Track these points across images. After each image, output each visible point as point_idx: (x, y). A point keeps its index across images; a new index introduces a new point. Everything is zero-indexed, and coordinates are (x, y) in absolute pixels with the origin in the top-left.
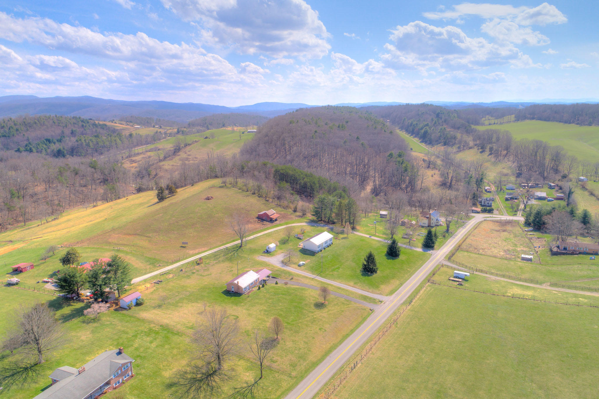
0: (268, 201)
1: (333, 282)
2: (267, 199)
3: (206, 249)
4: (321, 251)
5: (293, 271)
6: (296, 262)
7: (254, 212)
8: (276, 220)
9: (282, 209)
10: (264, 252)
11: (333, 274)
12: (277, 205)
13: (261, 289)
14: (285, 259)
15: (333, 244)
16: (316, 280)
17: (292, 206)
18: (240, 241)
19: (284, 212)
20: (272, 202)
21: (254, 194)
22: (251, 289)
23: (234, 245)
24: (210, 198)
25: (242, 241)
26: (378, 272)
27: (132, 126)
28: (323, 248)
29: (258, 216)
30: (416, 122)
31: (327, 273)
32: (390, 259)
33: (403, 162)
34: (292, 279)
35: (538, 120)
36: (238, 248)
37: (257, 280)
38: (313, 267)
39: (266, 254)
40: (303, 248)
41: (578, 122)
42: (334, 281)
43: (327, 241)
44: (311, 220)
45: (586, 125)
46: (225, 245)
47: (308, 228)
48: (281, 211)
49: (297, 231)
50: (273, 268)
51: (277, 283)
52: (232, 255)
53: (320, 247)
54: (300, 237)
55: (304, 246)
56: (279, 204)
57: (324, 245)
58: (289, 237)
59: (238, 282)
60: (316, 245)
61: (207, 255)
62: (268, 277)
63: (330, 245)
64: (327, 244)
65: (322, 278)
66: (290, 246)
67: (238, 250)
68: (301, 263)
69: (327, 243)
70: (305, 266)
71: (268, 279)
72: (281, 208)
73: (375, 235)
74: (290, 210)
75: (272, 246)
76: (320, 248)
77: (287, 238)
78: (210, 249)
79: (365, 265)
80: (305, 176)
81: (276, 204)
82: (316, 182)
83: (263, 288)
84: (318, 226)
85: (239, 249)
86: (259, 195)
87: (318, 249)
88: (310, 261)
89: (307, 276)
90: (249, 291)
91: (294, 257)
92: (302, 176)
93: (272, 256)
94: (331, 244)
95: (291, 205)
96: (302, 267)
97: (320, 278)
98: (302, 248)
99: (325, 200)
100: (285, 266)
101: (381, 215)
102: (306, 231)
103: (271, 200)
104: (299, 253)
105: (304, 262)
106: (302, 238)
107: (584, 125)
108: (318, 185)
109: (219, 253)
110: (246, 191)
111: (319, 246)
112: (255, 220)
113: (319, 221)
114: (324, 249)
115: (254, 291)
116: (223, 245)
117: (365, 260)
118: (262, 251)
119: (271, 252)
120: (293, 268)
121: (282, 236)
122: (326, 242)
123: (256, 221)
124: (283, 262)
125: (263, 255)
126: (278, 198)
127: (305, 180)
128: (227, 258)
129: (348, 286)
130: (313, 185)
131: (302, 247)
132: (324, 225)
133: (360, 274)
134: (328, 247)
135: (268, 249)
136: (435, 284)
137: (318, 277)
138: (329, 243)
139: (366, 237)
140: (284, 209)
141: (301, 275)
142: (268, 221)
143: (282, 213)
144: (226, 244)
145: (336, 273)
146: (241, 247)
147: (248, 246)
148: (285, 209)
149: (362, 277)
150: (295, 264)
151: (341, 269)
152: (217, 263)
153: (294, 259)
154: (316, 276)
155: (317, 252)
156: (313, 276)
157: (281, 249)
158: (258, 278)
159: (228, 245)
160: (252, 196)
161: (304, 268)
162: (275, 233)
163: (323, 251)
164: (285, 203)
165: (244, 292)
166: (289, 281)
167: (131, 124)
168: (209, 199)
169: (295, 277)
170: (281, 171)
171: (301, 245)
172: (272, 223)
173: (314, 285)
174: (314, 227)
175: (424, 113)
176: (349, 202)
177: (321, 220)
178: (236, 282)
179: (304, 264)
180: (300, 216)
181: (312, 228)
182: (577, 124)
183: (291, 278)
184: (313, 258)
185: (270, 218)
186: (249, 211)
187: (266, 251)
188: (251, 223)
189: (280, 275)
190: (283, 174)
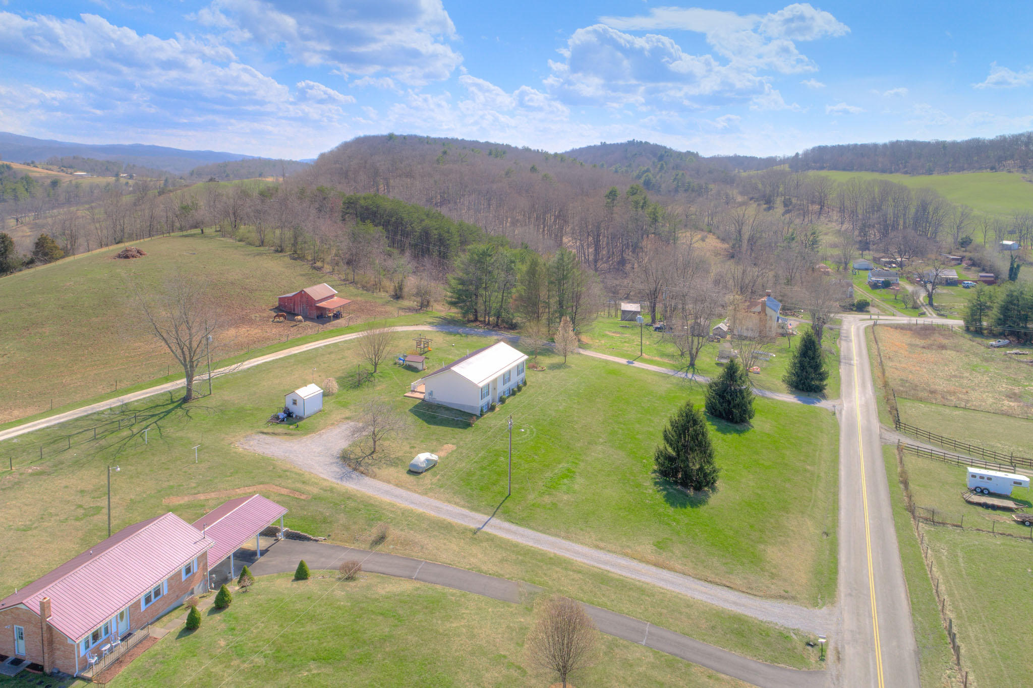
0: (319, 269)
1: (566, 543)
2: (319, 264)
3: (30, 411)
4: (492, 408)
5: (387, 499)
6: (400, 454)
7: (269, 294)
8: (337, 316)
9: (360, 291)
10: (277, 418)
11: (554, 505)
12: (344, 280)
13: (210, 624)
14: (354, 444)
15: (528, 383)
16: (491, 539)
17: (390, 286)
18: (182, 382)
19: (362, 297)
20: (332, 273)
21: (280, 250)
22: (139, 634)
23: (162, 394)
24: (135, 253)
25: (190, 381)
26: (718, 484)
27: (71, 174)
28: (497, 399)
29: (280, 305)
30: (625, 168)
31: (531, 497)
32: (729, 432)
33: (645, 203)
34: (381, 539)
35: (831, 170)
36: (171, 407)
37: (195, 569)
38: (470, 474)
39: (281, 428)
40: (427, 398)
41: (906, 169)
42: (567, 538)
43: (510, 371)
44: (445, 319)
45: (923, 174)
46: (120, 398)
47: (439, 339)
48: (356, 295)
49: (405, 347)
50: (299, 485)
51: (301, 574)
52: (133, 435)
53: (488, 393)
54: (414, 365)
55: (431, 394)
56: (350, 277)
57: (502, 388)
58: (376, 365)
59: (44, 606)
60: (475, 385)
61: (16, 437)
62: (270, 532)
63: (519, 389)
64: (508, 385)
65: (514, 527)
66: (378, 392)
67: (168, 412)
68: (422, 457)
69: (509, 379)
70: (435, 475)
71: (264, 543)
72: (358, 289)
73: (639, 358)
74: (383, 294)
75: (309, 392)
76: (488, 399)
77: (371, 368)
78: (51, 411)
79: (670, 459)
80: (425, 217)
81: (343, 277)
82: (453, 230)
83: (218, 617)
84: (467, 334)
85: (176, 407)
86: (296, 256)
87: (482, 403)
88: (454, 447)
89: (449, 519)
90: (122, 648)
91: (393, 434)
92: (416, 215)
93: (306, 434)
94: (521, 385)
95: (387, 283)
96: (427, 479)
97: (507, 525)
98: (423, 400)
99: (488, 259)
100: (354, 475)
101: (624, 312)
102: (432, 346)
103: (328, 268)
104: (411, 419)
105: (434, 457)
106: (420, 366)
107: (919, 174)
108: (457, 239)
109: (81, 427)
110: (257, 243)
111: (484, 392)
112: (265, 315)
113: (469, 321)
114: (502, 401)
115: (157, 648)
116: (115, 396)
117: (666, 438)
118: (269, 415)
119: (301, 419)
120: (389, 482)
121: (354, 361)
122: (506, 377)
123: (269, 317)
124: (345, 458)
125: (270, 430)
126: (349, 263)
127: (424, 224)
128: (102, 448)
129: (634, 564)
130: (446, 235)
131: (422, 396)
132: (484, 332)
133: (660, 497)
134: (513, 393)
135: (292, 408)
136: (944, 524)
137: (495, 521)
138: (515, 379)
139: (618, 363)
140: (365, 292)
141: (421, 517)
142: (312, 320)
143: (359, 299)
144: (127, 391)
145: (565, 497)
146: (186, 399)
147: (214, 401)
148: (368, 290)
149: (671, 510)
150: (395, 462)
151: (580, 480)
152: (41, 473)
153: (394, 445)
154: (486, 518)
155: (478, 413)
156: (472, 519)
157: (345, 406)
158: (204, 556)
159: (133, 397)
160: (275, 255)
161: (435, 480)
162: (330, 353)
163: (497, 409)
164: (370, 276)
165: (87, 666)
166: (363, 552)
167: (70, 171)
168: (127, 257)
169: (394, 533)
170: (362, 202)
171: (420, 389)
172: (323, 324)
173: (484, 568)
174: (458, 337)
175: (636, 154)
176: (562, 259)
177: (476, 320)
178: (33, 602)
179: (431, 466)
180: (410, 309)
181: (451, 338)
182: (906, 173)
183: (374, 532)
184: (467, 436)
185: (319, 308)
186: (251, 291)
187: (282, 415)
188: (251, 322)
189: (325, 521)
190: (367, 209)
